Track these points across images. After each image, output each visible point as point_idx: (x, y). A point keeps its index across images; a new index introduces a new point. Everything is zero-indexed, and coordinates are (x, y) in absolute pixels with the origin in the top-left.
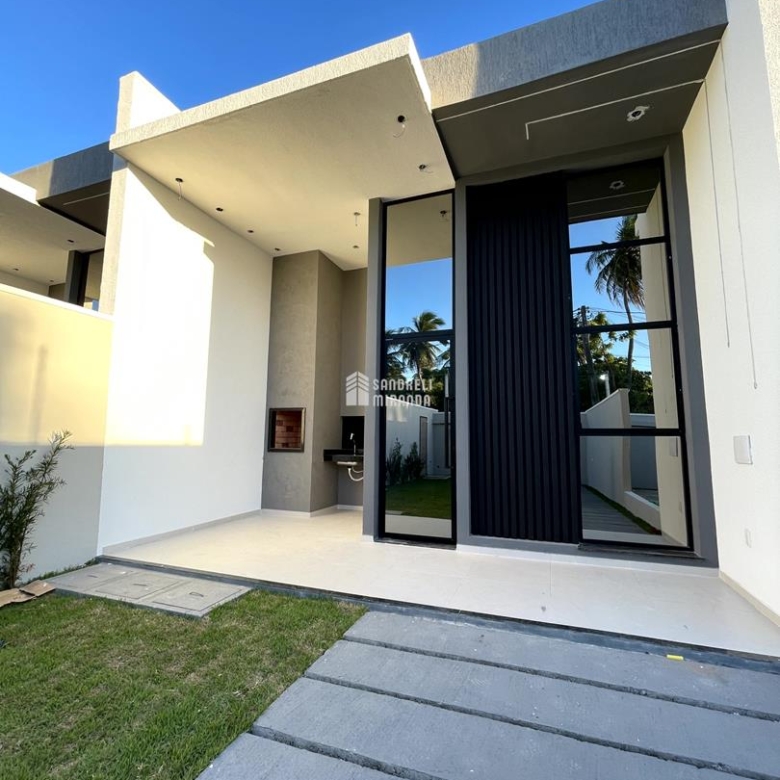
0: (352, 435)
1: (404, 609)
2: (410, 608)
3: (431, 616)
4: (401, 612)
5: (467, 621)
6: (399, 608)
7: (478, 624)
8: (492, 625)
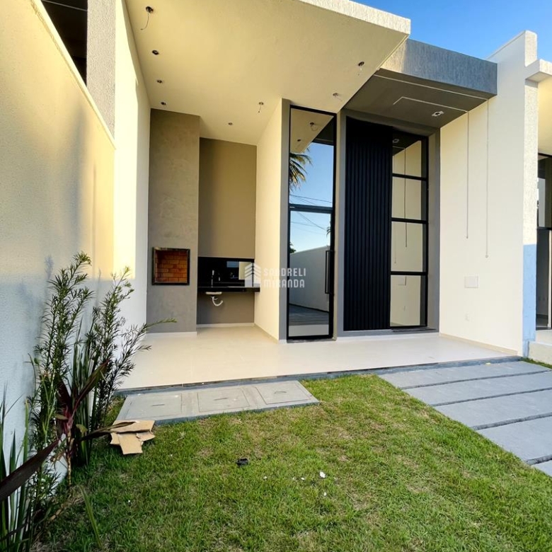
0: (213, 272)
1: (391, 370)
2: (394, 369)
3: (404, 370)
4: (390, 373)
5: (420, 369)
6: (389, 370)
7: (424, 369)
8: (431, 368)
